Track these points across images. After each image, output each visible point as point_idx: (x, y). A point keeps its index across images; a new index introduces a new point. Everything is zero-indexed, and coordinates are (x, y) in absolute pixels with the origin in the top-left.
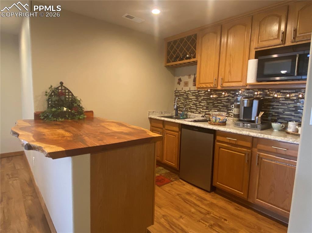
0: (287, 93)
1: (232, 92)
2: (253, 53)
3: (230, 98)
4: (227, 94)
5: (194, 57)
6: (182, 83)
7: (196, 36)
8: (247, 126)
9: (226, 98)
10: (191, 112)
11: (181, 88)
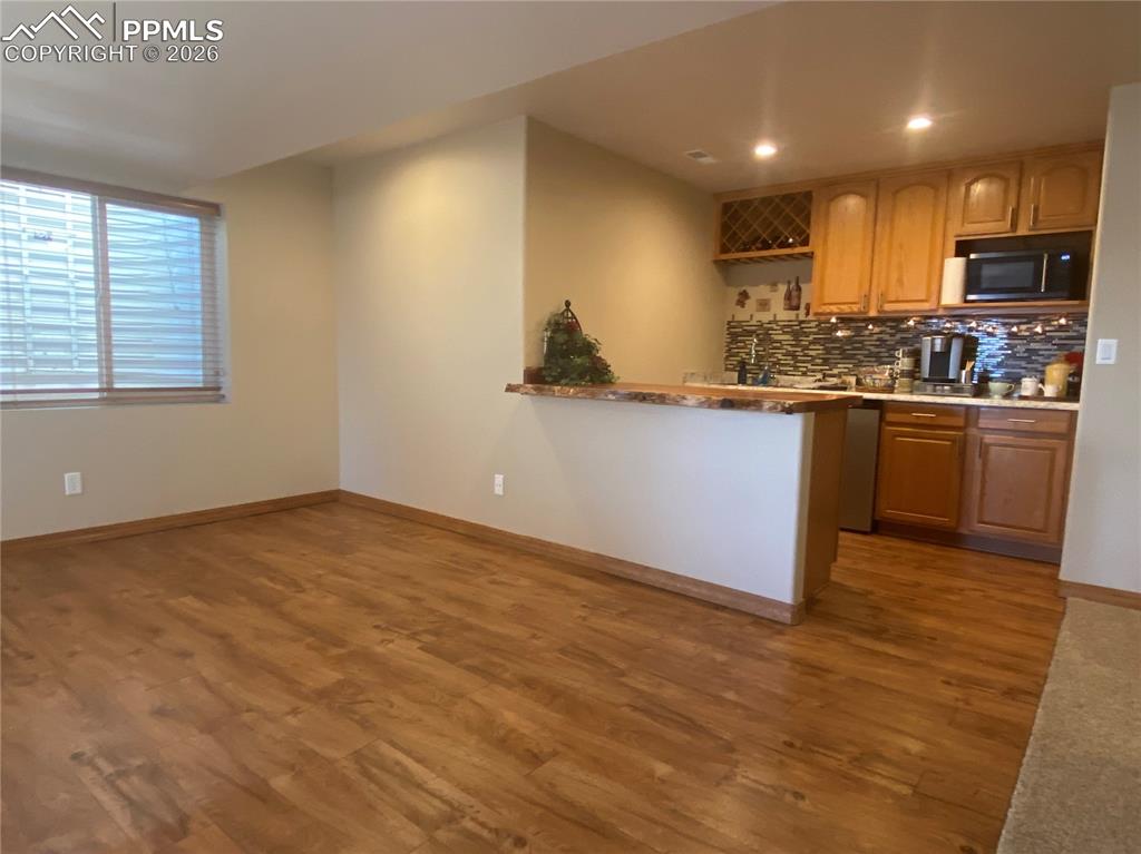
0: (1012, 325)
1: (889, 324)
2: (952, 247)
3: (886, 337)
4: (877, 330)
5: (805, 242)
6: (751, 304)
7: (808, 196)
8: (943, 390)
9: (875, 337)
10: (780, 373)
11: (749, 314)
